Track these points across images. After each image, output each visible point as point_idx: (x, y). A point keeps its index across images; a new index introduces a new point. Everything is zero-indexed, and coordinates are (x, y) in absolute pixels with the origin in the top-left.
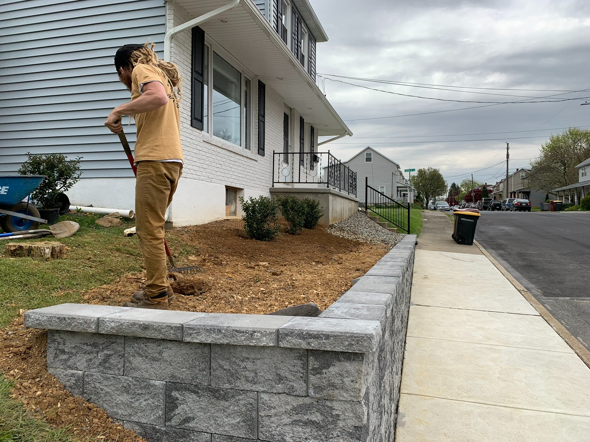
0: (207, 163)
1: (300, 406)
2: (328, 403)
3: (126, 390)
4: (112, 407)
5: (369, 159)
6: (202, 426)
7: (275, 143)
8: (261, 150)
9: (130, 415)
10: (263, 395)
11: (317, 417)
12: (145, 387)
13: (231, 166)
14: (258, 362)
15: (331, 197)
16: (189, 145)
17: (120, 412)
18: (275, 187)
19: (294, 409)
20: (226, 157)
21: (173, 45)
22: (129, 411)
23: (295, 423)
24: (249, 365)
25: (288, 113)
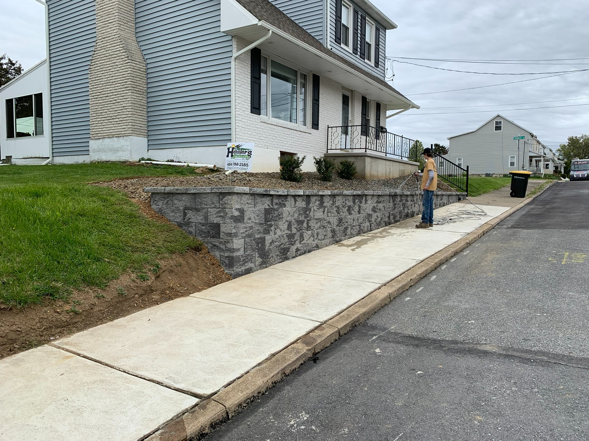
0: (264, 136)
1: (218, 211)
2: (225, 209)
3: (173, 211)
4: (169, 217)
5: (498, 128)
6: (193, 221)
7: (331, 119)
8: (315, 125)
9: (174, 219)
10: (209, 209)
11: (222, 214)
12: (178, 210)
13: (285, 137)
14: (207, 198)
15: (368, 160)
16: (249, 125)
17: (171, 219)
18: (329, 153)
19: (217, 212)
20: (280, 131)
21: (236, 63)
22: (174, 218)
23: (217, 217)
24: (205, 200)
25: (348, 94)
